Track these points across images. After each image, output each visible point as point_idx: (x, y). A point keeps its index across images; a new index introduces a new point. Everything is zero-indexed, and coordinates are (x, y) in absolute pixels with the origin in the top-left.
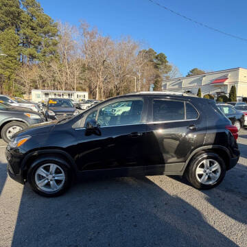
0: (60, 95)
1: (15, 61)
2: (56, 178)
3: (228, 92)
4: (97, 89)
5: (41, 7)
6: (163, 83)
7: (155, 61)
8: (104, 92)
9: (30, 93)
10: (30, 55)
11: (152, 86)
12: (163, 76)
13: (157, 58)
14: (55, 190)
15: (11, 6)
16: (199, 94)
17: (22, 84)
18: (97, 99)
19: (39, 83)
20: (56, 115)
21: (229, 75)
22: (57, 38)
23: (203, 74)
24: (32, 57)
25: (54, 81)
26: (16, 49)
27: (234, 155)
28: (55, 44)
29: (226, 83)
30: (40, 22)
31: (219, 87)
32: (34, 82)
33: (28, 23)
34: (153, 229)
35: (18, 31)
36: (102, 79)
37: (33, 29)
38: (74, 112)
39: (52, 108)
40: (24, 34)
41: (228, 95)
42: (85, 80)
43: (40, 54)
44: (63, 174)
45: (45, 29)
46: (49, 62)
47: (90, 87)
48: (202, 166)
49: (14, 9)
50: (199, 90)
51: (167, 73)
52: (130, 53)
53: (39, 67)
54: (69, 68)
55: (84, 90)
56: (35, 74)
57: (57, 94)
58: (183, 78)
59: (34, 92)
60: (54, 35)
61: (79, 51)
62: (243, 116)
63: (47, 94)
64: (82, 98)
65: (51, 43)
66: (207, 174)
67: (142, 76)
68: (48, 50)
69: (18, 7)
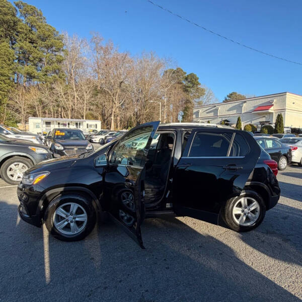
0: (65, 125)
1: (8, 81)
2: (77, 219)
3: (274, 121)
4: (112, 118)
5: (44, 16)
6: (195, 111)
7: (184, 83)
8: (121, 120)
9: (26, 121)
10: (28, 74)
11: (181, 113)
12: (195, 101)
13: (186, 79)
14: (76, 233)
15: (6, 14)
16: (238, 123)
17: (17, 110)
18: (112, 129)
19: (39, 109)
20: (65, 149)
21: (275, 101)
22: (62, 54)
23: (243, 100)
24: (30, 76)
25: (58, 106)
26: (11, 67)
27: (274, 193)
28: (60, 61)
29: (271, 110)
30: (42, 34)
31: (263, 115)
32: (33, 107)
33: (26, 35)
34: (186, 270)
35: (13, 44)
36: (118, 105)
37: (32, 42)
38: (86, 145)
39: (60, 141)
40: (21, 48)
41: (273, 126)
42: (97, 105)
43: (41, 73)
44: (85, 215)
45: (48, 42)
46: (51, 83)
47: (103, 115)
48: (240, 205)
49: (9, 17)
50: (239, 120)
51: (199, 97)
52: (153, 73)
53: (39, 89)
54: (77, 90)
55: (96, 118)
56: (33, 97)
57: (61, 123)
58: (219, 104)
59: (32, 120)
60: (59, 50)
61: (90, 69)
62: (290, 150)
63: (48, 123)
64: (93, 128)
65: (54, 60)
66: (245, 214)
67: (168, 101)
68: (50, 68)
69: (14, 15)
